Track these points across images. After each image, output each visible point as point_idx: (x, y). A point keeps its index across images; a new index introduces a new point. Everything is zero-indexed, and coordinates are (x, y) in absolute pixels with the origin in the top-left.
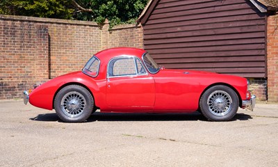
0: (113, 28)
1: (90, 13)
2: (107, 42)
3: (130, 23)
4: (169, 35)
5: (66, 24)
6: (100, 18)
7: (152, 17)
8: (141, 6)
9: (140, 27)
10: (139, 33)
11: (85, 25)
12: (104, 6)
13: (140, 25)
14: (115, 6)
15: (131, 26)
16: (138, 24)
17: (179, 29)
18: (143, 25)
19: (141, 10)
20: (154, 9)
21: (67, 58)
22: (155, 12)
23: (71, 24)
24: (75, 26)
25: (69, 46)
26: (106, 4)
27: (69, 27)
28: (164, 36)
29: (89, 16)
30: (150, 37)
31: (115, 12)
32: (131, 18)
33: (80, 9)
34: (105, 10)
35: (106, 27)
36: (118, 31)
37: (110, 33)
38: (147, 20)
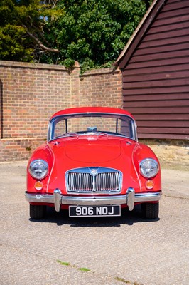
0: (85, 74)
1: (57, 54)
2: (77, 91)
3: (106, 67)
4: (155, 84)
5: (24, 68)
6: (69, 60)
7: (134, 59)
8: (120, 44)
9: (118, 73)
10: (117, 80)
11: (49, 70)
12: (73, 45)
13: (118, 70)
14: (88, 45)
15: (108, 70)
16: (116, 68)
17: (168, 76)
18: (123, 70)
19: (120, 51)
20: (136, 49)
21: (25, 112)
22: (138, 52)
23: (31, 68)
24: (36, 71)
25: (29, 96)
26: (76, 43)
27: (29, 71)
28: (149, 84)
29: (56, 58)
30: (130, 85)
31: (87, 53)
32: (108, 60)
33: (44, 49)
34: (75, 50)
35: (76, 72)
36: (91, 77)
37: (81, 80)
38: (128, 63)
